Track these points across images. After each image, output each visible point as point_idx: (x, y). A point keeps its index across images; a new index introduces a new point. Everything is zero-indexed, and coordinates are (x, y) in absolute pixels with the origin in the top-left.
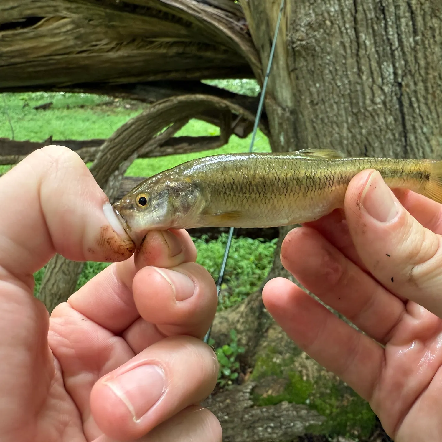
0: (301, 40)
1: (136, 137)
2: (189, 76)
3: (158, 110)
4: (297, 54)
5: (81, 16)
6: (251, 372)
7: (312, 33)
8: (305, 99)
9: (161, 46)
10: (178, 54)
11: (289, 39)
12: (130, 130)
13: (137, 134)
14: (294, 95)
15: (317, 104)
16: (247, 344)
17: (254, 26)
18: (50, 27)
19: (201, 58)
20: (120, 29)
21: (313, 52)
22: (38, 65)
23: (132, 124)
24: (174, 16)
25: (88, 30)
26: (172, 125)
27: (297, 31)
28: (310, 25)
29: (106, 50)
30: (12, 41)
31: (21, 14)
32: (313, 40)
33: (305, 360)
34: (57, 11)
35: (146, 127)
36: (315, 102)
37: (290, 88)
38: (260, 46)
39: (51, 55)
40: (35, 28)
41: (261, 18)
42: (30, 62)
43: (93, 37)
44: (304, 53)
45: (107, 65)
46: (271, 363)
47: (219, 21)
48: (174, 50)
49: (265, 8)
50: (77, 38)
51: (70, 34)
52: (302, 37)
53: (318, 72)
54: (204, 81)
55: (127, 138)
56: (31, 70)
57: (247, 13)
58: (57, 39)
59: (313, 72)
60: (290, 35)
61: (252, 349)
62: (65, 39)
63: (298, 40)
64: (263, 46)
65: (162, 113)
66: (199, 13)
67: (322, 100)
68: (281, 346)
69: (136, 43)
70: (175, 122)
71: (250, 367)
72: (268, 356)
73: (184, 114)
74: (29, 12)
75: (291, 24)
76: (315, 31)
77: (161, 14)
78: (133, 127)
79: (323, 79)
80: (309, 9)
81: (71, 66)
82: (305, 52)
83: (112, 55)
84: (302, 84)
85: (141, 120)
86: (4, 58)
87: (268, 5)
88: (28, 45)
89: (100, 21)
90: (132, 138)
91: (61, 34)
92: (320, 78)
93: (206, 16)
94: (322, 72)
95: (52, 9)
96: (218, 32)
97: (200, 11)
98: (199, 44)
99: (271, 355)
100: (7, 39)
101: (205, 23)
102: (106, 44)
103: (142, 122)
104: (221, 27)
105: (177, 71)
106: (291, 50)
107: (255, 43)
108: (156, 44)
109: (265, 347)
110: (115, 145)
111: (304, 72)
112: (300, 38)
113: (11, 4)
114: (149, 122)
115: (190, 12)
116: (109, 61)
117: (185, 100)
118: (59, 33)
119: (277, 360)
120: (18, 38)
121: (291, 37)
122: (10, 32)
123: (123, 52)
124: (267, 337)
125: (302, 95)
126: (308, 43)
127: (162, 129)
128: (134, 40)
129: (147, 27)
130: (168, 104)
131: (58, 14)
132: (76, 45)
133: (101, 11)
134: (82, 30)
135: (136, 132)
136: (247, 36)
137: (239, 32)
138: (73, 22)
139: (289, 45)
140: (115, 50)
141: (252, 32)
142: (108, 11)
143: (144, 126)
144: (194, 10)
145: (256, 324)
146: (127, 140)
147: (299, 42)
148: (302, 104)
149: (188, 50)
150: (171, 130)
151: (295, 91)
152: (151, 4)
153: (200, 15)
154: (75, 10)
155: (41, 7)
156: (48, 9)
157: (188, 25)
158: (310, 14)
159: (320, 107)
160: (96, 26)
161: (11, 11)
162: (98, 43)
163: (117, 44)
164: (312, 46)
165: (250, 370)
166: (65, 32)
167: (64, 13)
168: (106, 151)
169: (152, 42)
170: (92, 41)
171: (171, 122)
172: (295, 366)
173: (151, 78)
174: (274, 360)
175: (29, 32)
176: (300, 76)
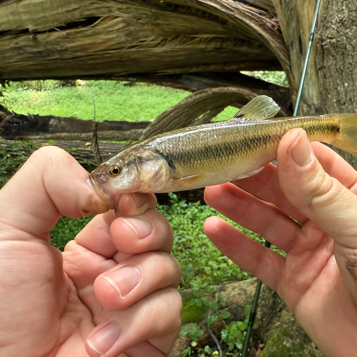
0: (331, 38)
1: (175, 123)
2: (227, 68)
3: (194, 100)
4: (326, 52)
5: (131, 15)
6: (262, 349)
7: (343, 31)
8: (332, 98)
9: (200, 42)
10: (216, 49)
11: (319, 36)
12: (169, 116)
13: (175, 121)
14: (321, 93)
15: (344, 104)
16: (262, 319)
17: (285, 23)
18: (105, 25)
19: (237, 52)
20: (165, 27)
21: (344, 50)
22: (96, 59)
23: (171, 112)
24: (211, 14)
25: (137, 28)
26: (208, 112)
27: (327, 28)
28: (341, 22)
29: (153, 45)
30: (74, 38)
31: (82, 15)
32: (345, 38)
33: (314, 350)
34: (110, 11)
35: (184, 114)
36: (342, 102)
37: (317, 86)
38: (289, 43)
39: (106, 50)
40: (93, 27)
41: (291, 15)
42: (90, 55)
43: (141, 34)
44: (333, 51)
45: (154, 58)
46: (281, 346)
47: (251, 19)
48: (212, 45)
49: (296, 5)
50: (127, 35)
51: (121, 31)
52: (332, 35)
53: (348, 71)
54: (243, 72)
55: (167, 124)
56: (91, 62)
57: (278, 10)
58: (110, 36)
59: (342, 71)
60: (319, 33)
61: (265, 325)
62: (117, 36)
63: (328, 38)
64: (292, 43)
65: (198, 103)
66: (232, 11)
67: (350, 100)
68: (292, 329)
69: (179, 39)
70: (212, 110)
71: (262, 343)
72: (278, 336)
73: (219, 104)
74: (87, 13)
75: (321, 21)
76: (347, 29)
77: (199, 13)
78: (172, 114)
79: (352, 77)
80: (342, 5)
81: (124, 59)
82: (335, 50)
83: (158, 50)
84: (330, 82)
85: (179, 109)
86: (70, 52)
87: (299, 2)
88: (87, 41)
89: (148, 19)
90: (170, 124)
91: (114, 32)
92: (350, 77)
93: (238, 14)
94: (352, 71)
95: (106, 10)
96: (250, 29)
97: (232, 9)
98: (235, 39)
99: (282, 338)
100: (71, 36)
101: (238, 20)
102: (152, 40)
103: (180, 110)
104: (252, 25)
105: (216, 64)
106: (319, 48)
107: (285, 40)
108: (196, 40)
109: (277, 327)
110: (155, 129)
111: (332, 71)
112: (329, 36)
113: (74, 6)
114: (186, 110)
115: (223, 10)
116: (155, 55)
117: (219, 91)
118: (112, 31)
119: (287, 344)
120: (79, 35)
121: (321, 35)
122: (73, 31)
123: (167, 48)
124: (280, 317)
125: (329, 94)
126: (338, 41)
127: (200, 115)
128: (177, 37)
129: (188, 25)
130: (203, 94)
131: (112, 14)
132: (127, 41)
133: (147, 10)
134: (132, 28)
135: (175, 119)
136: (277, 33)
137: (270, 29)
138: (124, 21)
139: (318, 43)
140: (160, 45)
141: (282, 29)
142: (153, 10)
143: (182, 113)
144: (227, 8)
145: (271, 301)
146: (167, 126)
147: (328, 40)
148: (329, 103)
149: (225, 45)
150: (207, 116)
151: (321, 89)
152: (189, 4)
153: (232, 13)
154: (125, 11)
155: (97, 8)
156: (103, 10)
157: (224, 22)
158: (343, 10)
159: (347, 107)
160: (143, 24)
161: (73, 12)
162: (146, 39)
163: (162, 41)
164: (342, 44)
165: (261, 346)
166: (117, 30)
167: (117, 13)
168: (148, 134)
169: (193, 38)
170: (140, 38)
171: (207, 110)
172: (304, 353)
173: (194, 70)
174: (285, 343)
175: (88, 30)
176: (328, 75)
